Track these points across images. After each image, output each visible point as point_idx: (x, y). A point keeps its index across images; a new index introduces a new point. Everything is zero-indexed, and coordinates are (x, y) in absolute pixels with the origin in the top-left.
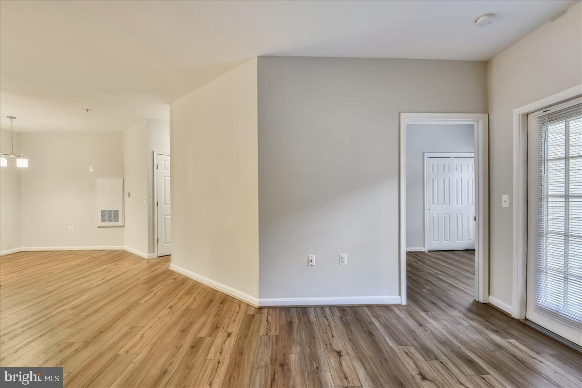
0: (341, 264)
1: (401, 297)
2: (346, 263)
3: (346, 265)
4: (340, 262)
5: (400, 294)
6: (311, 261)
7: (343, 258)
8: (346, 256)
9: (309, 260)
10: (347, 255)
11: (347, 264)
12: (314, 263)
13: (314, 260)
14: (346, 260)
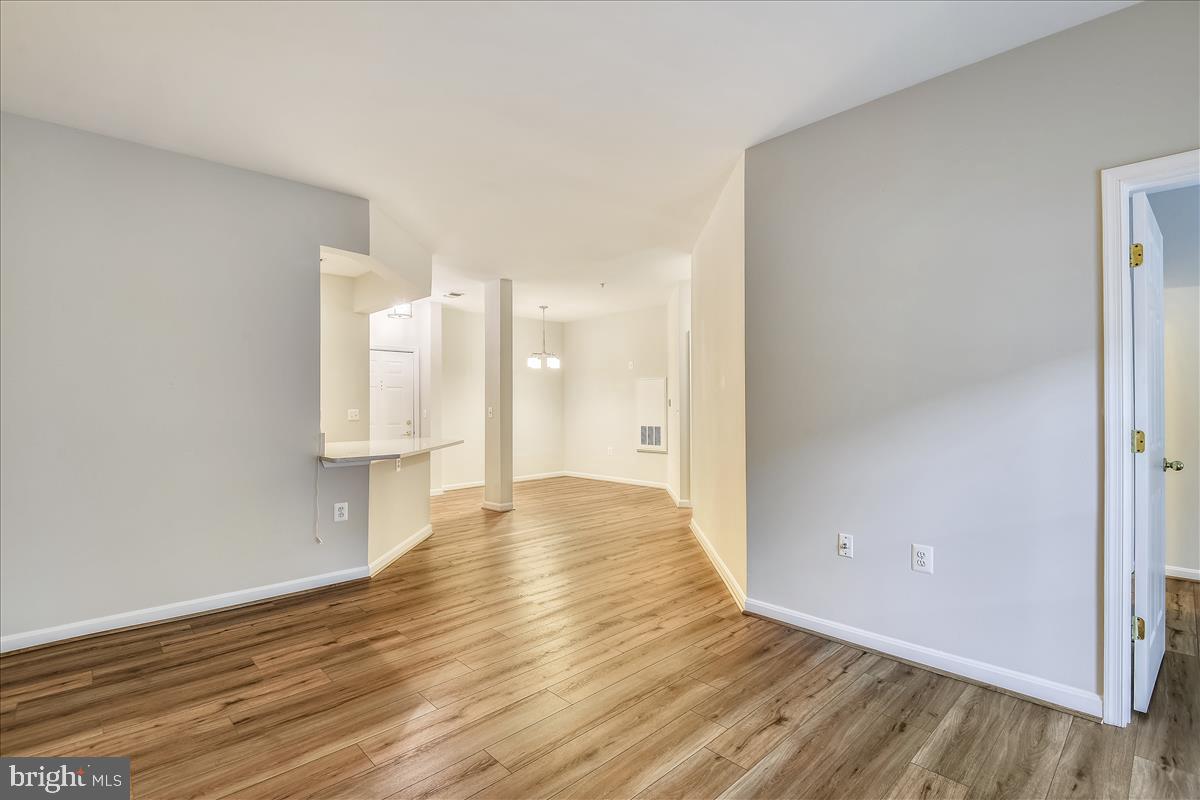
0: (916, 567)
1: (1102, 699)
2: (930, 567)
3: (929, 573)
4: (915, 563)
5: (1100, 691)
6: (845, 546)
7: (921, 555)
8: (930, 553)
9: (841, 543)
10: (932, 549)
11: (932, 571)
12: (851, 552)
13: (851, 545)
14: (930, 560)
